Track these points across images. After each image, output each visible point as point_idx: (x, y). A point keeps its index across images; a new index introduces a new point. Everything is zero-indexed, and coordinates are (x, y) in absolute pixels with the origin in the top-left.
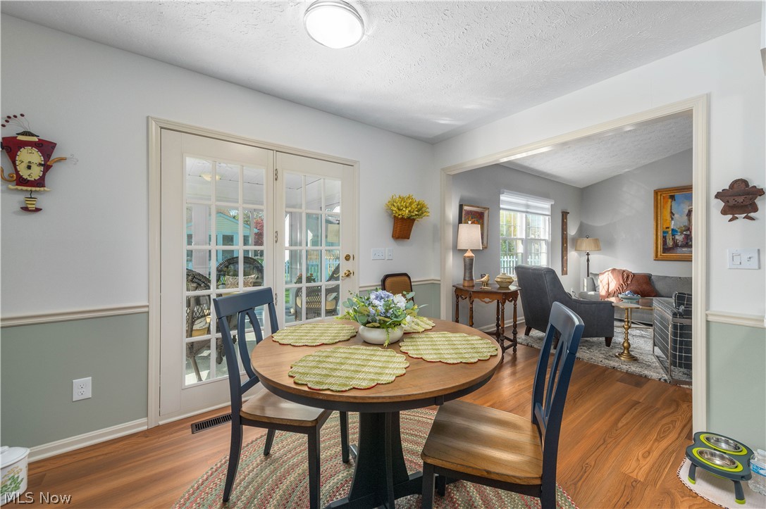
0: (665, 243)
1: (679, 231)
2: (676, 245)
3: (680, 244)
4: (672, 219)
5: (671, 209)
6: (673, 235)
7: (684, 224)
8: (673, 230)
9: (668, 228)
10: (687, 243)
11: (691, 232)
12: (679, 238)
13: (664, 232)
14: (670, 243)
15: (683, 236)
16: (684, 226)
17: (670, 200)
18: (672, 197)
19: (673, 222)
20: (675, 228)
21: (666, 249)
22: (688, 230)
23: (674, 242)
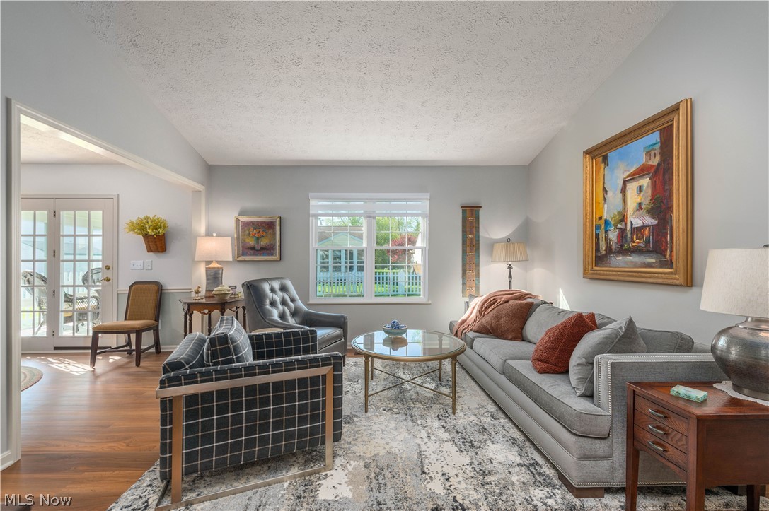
0: (598, 249)
1: (612, 222)
2: (609, 250)
3: (614, 248)
4: (605, 200)
5: (604, 183)
6: (606, 232)
7: (619, 210)
8: (606, 221)
9: (601, 218)
11: (626, 224)
12: (613, 235)
13: (596, 227)
14: (603, 247)
15: (617, 232)
16: (619, 213)
17: (602, 165)
18: (605, 159)
19: (606, 205)
20: (609, 218)
21: (598, 257)
22: (623, 219)
23: (607, 246)
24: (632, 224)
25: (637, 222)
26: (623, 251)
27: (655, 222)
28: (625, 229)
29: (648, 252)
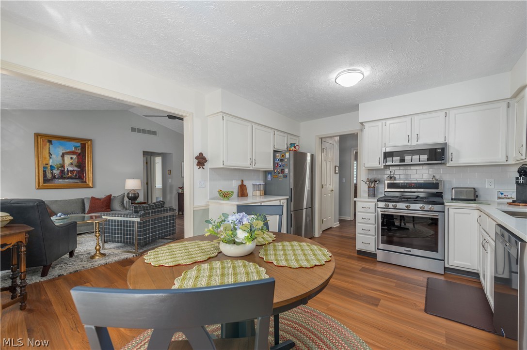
0: (45, 175)
1: (56, 167)
2: (54, 177)
3: (57, 176)
4: (50, 158)
5: (49, 151)
6: (51, 170)
8: (51, 166)
9: (48, 164)
10: (62, 176)
11: (64, 169)
12: (56, 172)
13: (44, 167)
14: (49, 176)
15: (59, 171)
16: (60, 164)
17: (48, 144)
18: (50, 142)
19: (51, 160)
20: (53, 165)
21: (46, 180)
22: (63, 166)
23: (52, 175)
24: (68, 169)
25: (70, 169)
26: (62, 177)
27: (79, 170)
28: (64, 170)
29: (76, 178)
